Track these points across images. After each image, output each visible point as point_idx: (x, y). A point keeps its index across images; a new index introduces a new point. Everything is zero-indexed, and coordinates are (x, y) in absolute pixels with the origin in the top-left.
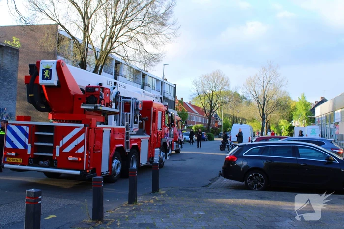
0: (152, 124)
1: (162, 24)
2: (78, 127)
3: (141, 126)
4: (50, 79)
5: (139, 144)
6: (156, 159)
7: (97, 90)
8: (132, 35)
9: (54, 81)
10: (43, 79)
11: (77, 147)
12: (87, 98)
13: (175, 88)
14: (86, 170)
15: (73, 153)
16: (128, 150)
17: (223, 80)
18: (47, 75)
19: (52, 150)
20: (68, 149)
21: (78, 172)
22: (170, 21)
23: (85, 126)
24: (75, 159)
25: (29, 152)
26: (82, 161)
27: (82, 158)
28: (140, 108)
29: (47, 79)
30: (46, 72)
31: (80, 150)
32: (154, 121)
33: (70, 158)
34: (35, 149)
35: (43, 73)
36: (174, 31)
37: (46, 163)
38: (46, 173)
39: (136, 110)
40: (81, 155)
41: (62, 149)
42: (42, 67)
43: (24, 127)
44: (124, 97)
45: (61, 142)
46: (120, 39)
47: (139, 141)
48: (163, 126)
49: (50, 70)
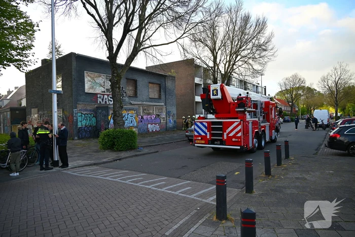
0: (271, 115)
1: (265, 50)
2: (237, 122)
3: (264, 118)
4: (217, 95)
5: (265, 128)
6: (273, 137)
7: (244, 99)
8: (246, 60)
9: (219, 96)
10: (213, 95)
11: (237, 133)
12: (238, 104)
13: (265, 89)
14: (244, 146)
15: (234, 136)
16: (260, 133)
17: (300, 79)
18: (215, 93)
19: (222, 135)
20: (231, 135)
21: (239, 147)
22: (270, 47)
23: (241, 121)
24: (236, 140)
25: (208, 137)
26: (241, 141)
27: (241, 139)
28: (263, 106)
29: (215, 95)
30: (215, 92)
31: (239, 135)
32: (271, 114)
33: (234, 140)
34: (212, 135)
35: (213, 92)
36: (272, 54)
37: (219, 142)
38: (213, 148)
39: (261, 108)
40: (240, 137)
41: (228, 134)
42: (212, 89)
43: (204, 123)
44: (253, 101)
45: (227, 131)
46: (237, 63)
47: (264, 127)
48: (275, 116)
49: (217, 90)
